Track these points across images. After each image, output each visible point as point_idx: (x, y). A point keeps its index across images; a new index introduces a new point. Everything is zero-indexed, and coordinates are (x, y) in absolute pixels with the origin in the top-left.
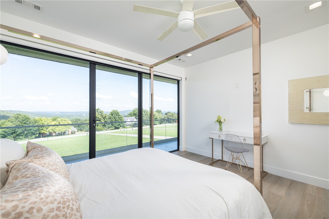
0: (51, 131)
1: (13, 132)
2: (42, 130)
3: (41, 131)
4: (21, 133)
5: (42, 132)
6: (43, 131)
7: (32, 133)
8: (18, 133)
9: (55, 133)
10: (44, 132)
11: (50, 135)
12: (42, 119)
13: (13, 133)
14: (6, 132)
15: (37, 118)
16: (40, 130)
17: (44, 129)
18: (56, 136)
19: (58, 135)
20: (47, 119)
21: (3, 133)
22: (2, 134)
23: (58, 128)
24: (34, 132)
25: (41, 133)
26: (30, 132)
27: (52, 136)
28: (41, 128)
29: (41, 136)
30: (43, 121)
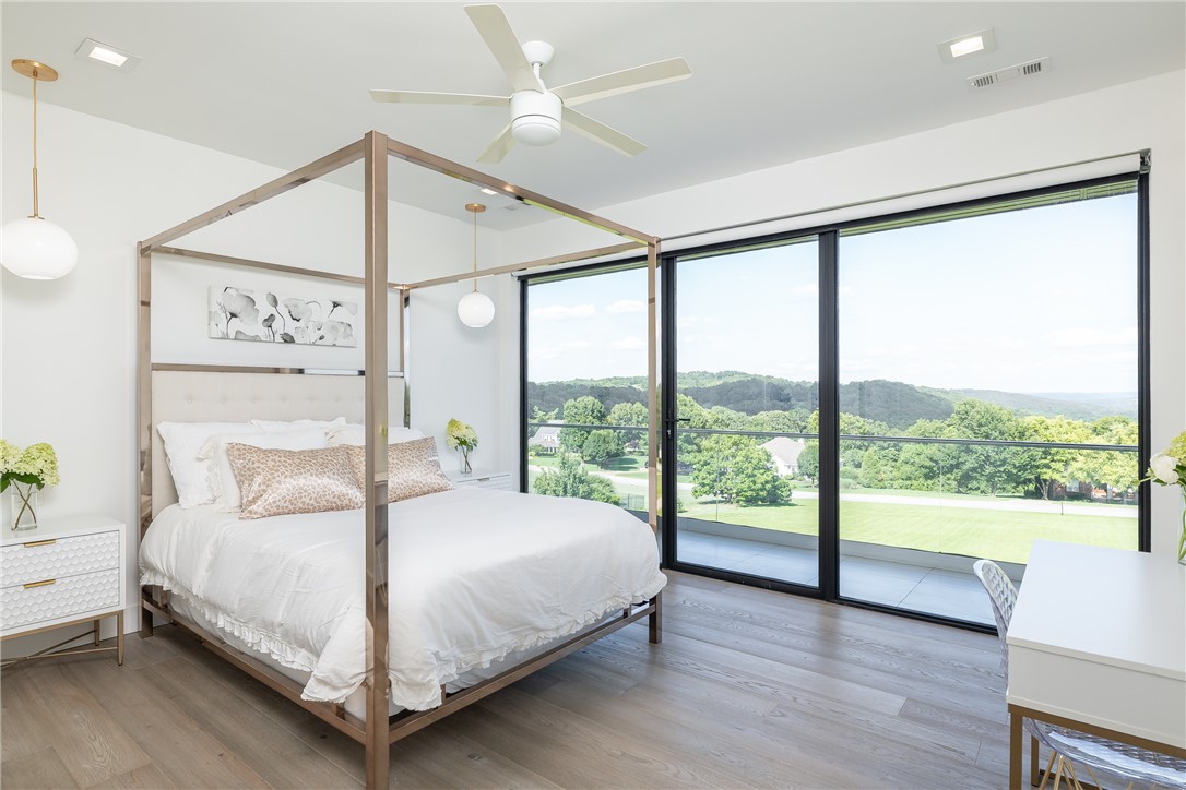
0: (1082, 476)
1: (954, 462)
2: (1048, 466)
3: (1045, 470)
4: (974, 470)
5: (1046, 477)
6: (1049, 471)
7: (1009, 474)
8: (965, 467)
9: (1104, 487)
10: (1056, 476)
11: (1082, 495)
12: (1049, 422)
13: (951, 469)
14: (936, 462)
15: (1030, 420)
16: (1038, 467)
17: (1053, 465)
18: (1107, 501)
19: (1116, 502)
20: (1069, 424)
21: (928, 463)
22: (926, 467)
23: (1115, 470)
24: (1015, 471)
25: (1045, 481)
26: (1002, 469)
27: (1092, 500)
28: (1043, 461)
29: (1045, 494)
30: (1052, 430)
